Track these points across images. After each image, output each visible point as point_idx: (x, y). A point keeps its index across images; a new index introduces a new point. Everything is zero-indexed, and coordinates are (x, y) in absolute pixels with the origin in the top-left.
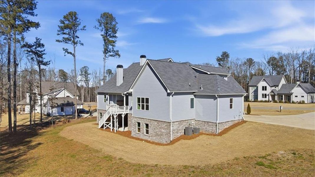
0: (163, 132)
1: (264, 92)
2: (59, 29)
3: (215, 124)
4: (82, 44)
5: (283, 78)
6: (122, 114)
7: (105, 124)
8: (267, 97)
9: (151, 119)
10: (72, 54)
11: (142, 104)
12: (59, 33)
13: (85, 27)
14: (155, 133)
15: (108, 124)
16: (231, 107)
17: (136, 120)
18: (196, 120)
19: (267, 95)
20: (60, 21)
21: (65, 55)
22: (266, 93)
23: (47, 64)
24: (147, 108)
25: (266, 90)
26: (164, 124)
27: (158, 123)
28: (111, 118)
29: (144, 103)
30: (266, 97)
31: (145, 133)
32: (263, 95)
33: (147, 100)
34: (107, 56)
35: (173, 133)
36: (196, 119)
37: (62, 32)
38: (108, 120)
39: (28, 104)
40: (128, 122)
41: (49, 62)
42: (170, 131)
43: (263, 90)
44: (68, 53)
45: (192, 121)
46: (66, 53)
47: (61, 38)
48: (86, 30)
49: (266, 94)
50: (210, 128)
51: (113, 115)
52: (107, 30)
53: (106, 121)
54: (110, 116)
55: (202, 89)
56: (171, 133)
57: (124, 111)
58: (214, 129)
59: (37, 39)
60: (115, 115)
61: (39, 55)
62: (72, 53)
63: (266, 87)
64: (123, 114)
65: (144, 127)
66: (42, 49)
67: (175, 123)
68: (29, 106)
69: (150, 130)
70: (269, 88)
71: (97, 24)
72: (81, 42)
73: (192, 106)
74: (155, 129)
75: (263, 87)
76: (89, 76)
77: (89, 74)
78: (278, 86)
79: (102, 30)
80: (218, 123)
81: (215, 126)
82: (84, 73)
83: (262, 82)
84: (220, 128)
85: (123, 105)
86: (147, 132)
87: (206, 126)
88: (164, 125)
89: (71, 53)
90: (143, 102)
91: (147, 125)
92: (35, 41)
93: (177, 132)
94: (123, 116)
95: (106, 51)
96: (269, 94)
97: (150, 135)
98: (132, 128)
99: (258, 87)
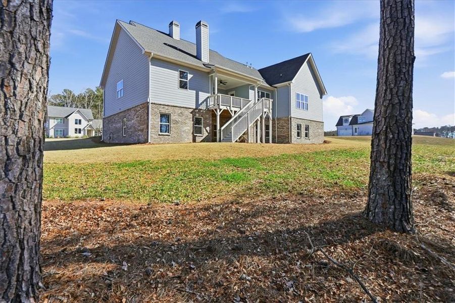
0: (320, 132)
1: (78, 126)
8: (82, 132)
9: (312, 120)
22: (80, 128)
25: (80, 123)
27: (316, 124)
30: (80, 133)
32: (76, 130)
43: (76, 123)
63: (80, 121)
65: (304, 130)
69: (310, 131)
70: (84, 123)
74: (314, 130)
75: (76, 120)
83: (75, 114)
88: (320, 126)
91: (307, 127)
96: (84, 129)
97: (310, 138)
98: (293, 133)
99: (68, 120)
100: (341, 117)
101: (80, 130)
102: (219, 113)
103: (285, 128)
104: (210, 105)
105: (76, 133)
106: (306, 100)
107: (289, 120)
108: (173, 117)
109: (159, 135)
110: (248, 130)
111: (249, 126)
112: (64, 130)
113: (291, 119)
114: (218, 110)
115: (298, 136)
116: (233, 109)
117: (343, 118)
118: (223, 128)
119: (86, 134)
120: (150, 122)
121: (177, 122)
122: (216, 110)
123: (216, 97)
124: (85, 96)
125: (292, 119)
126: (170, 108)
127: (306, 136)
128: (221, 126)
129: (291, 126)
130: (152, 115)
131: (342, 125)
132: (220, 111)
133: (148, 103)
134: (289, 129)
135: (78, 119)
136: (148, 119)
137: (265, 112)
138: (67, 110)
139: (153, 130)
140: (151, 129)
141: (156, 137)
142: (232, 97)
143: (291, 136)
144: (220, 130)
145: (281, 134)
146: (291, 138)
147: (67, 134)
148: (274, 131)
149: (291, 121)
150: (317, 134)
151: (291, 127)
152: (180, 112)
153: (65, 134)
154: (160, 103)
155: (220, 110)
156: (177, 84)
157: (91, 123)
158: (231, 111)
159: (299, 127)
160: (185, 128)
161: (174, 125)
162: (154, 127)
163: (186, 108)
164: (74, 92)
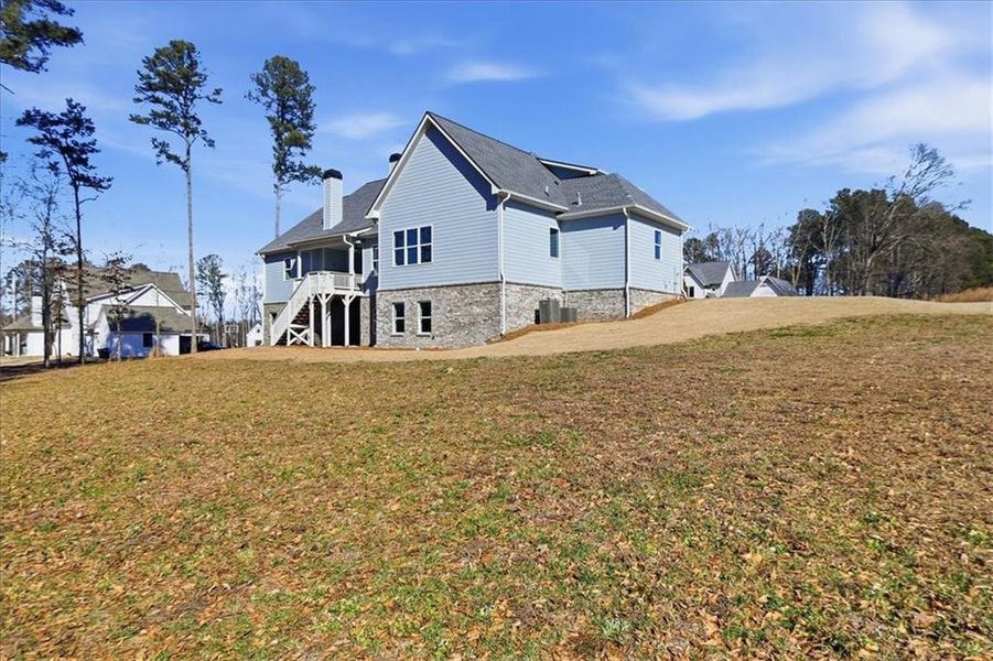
0: (478, 315)
2: (140, 84)
3: (622, 292)
4: (211, 143)
5: (729, 269)
6: (344, 297)
7: (290, 331)
9: (440, 284)
10: (179, 162)
11: (409, 250)
12: (142, 96)
13: (218, 92)
14: (451, 324)
15: (299, 331)
16: (657, 256)
17: (389, 297)
18: (564, 292)
20: (144, 61)
21: (158, 163)
23: (101, 187)
24: (427, 257)
25: (692, 295)
26: (479, 291)
27: (461, 293)
28: (312, 307)
29: (416, 245)
31: (420, 332)
33: (426, 232)
34: (286, 179)
35: (508, 314)
36: (565, 289)
37: (150, 93)
38: (302, 318)
39: (36, 330)
40: (361, 324)
41: (109, 180)
42: (499, 307)
44: (170, 157)
45: (554, 291)
46: (163, 157)
47: (145, 109)
48: (220, 102)
50: (606, 307)
51: (316, 298)
52: (284, 108)
53: (294, 322)
54: (307, 306)
55: (580, 203)
56: (503, 313)
57: (349, 287)
58: (620, 306)
59: (72, 106)
60: (324, 296)
61: (76, 155)
62: (182, 160)
64: (347, 298)
65: (415, 314)
66: (87, 139)
67: (514, 288)
68: (41, 336)
69: (435, 317)
71: (254, 87)
72: (209, 137)
73: (554, 253)
74: (450, 311)
76: (223, 281)
77: (223, 276)
78: (718, 285)
79: (270, 106)
80: (630, 288)
81: (620, 298)
82: (207, 272)
84: (635, 303)
85: (348, 271)
86: (426, 326)
87: (594, 303)
88: (480, 294)
89: (176, 159)
90: (412, 240)
91: (426, 307)
92: (65, 111)
93: (518, 315)
94: (347, 303)
95: (282, 167)
97: (435, 334)
98: (379, 325)
106: (428, 237)
115: (402, 330)
125: (379, 294)
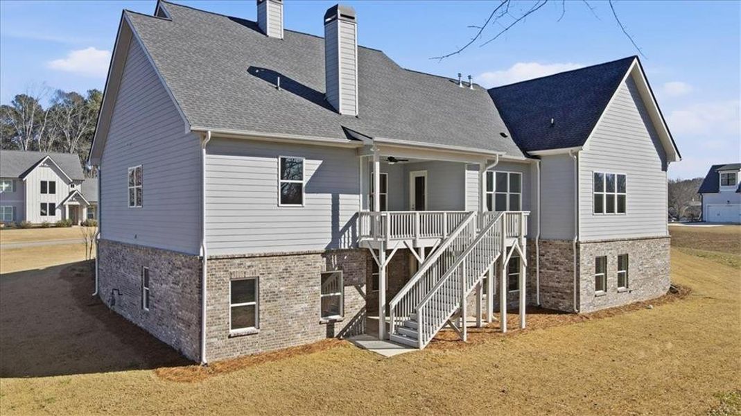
0: (659, 267)
1: (48, 198)
8: (58, 212)
11: (607, 195)
14: (642, 278)
17: (593, 253)
19: (56, 206)
22: (53, 202)
25: (53, 191)
26: (659, 244)
27: (648, 246)
29: (613, 191)
30: (53, 213)
31: (617, 287)
32: (43, 206)
33: (621, 181)
43: (43, 191)
49: (54, 204)
63: (53, 184)
65: (616, 268)
69: (631, 270)
70: (63, 189)
74: (642, 263)
75: (43, 184)
78: (80, 182)
83: (42, 168)
88: (660, 247)
90: (610, 187)
91: (620, 260)
96: (62, 204)
97: (631, 287)
98: (582, 284)
99: (24, 183)
100: (714, 167)
101: (52, 206)
102: (384, 262)
103: (561, 268)
104: (361, 236)
105: (42, 214)
106: (622, 188)
107: (572, 248)
108: (264, 286)
109: (230, 337)
110: (461, 305)
111: (466, 294)
112: (15, 208)
113: (578, 247)
114: (383, 254)
115: (598, 287)
116: (422, 244)
117: (721, 173)
118: (394, 303)
119: (67, 217)
120: (205, 308)
121: (275, 296)
122: (377, 252)
123: (377, 218)
124: (65, 113)
125: (582, 246)
126: (256, 262)
127: (620, 284)
128: (390, 297)
129: (578, 267)
130: (210, 288)
131: (717, 191)
132: (387, 255)
133: (202, 258)
134: (574, 274)
135: (48, 179)
136: (201, 300)
137: (509, 249)
138: (23, 156)
139: (214, 328)
140: (210, 325)
141: (220, 343)
142: (418, 212)
143: (578, 293)
144: (387, 306)
145: (551, 284)
146: (578, 299)
147: (24, 216)
148: (531, 272)
149: (578, 254)
150: (650, 272)
151: (578, 270)
152: (283, 267)
153: (18, 217)
154: (230, 253)
155: (388, 252)
156: (276, 194)
157: (78, 188)
158: (417, 250)
159: (601, 263)
160: (297, 307)
161: (269, 305)
162: (216, 319)
163: (298, 254)
164: (40, 103)
